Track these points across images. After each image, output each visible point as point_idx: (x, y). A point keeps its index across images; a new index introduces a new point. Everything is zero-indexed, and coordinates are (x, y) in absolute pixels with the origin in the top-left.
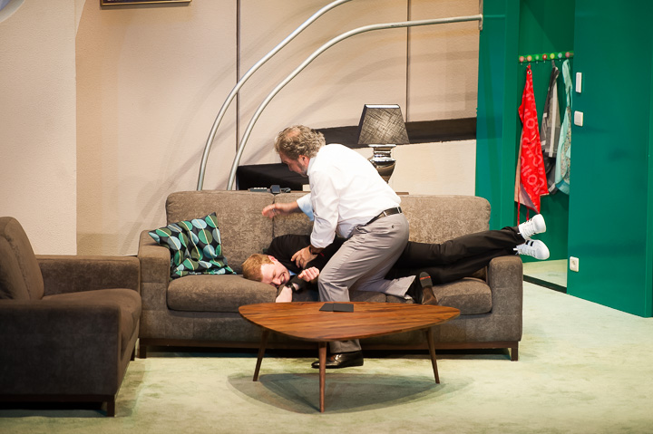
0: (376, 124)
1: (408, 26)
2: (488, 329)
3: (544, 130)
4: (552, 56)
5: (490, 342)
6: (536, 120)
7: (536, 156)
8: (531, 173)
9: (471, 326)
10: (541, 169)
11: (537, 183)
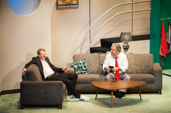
0: (124, 36)
1: (132, 12)
2: (154, 86)
3: (167, 37)
4: (169, 18)
5: (154, 90)
6: (165, 35)
7: (165, 43)
8: (164, 48)
9: (149, 86)
10: (167, 47)
11: (165, 50)
